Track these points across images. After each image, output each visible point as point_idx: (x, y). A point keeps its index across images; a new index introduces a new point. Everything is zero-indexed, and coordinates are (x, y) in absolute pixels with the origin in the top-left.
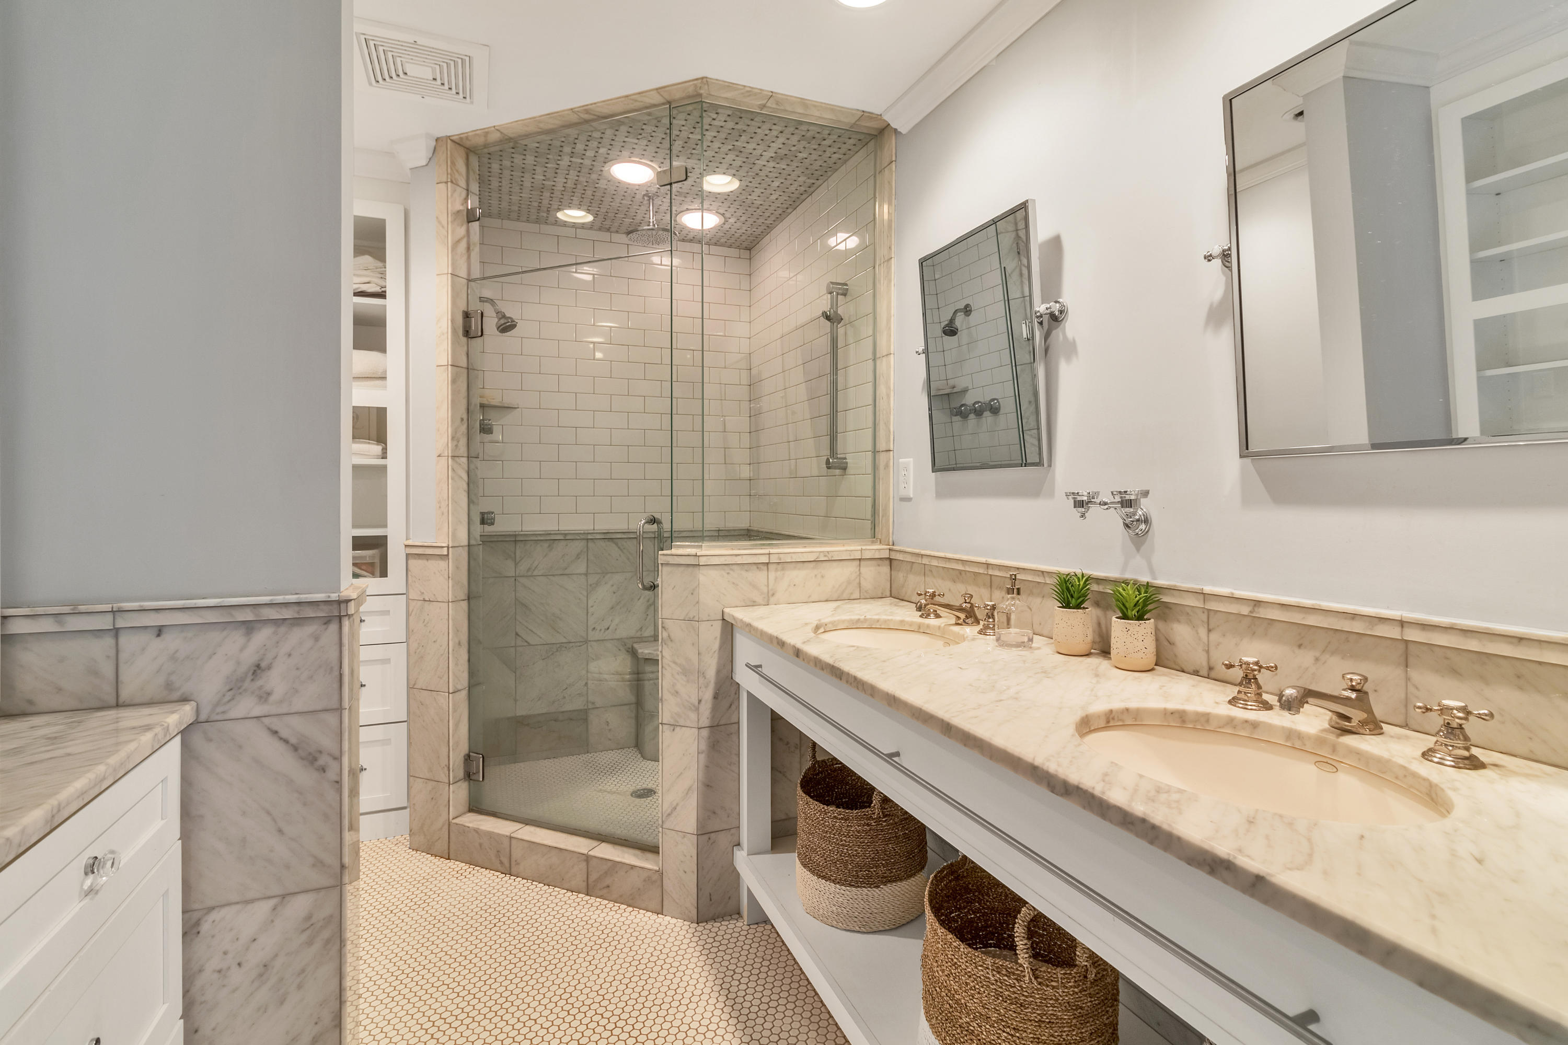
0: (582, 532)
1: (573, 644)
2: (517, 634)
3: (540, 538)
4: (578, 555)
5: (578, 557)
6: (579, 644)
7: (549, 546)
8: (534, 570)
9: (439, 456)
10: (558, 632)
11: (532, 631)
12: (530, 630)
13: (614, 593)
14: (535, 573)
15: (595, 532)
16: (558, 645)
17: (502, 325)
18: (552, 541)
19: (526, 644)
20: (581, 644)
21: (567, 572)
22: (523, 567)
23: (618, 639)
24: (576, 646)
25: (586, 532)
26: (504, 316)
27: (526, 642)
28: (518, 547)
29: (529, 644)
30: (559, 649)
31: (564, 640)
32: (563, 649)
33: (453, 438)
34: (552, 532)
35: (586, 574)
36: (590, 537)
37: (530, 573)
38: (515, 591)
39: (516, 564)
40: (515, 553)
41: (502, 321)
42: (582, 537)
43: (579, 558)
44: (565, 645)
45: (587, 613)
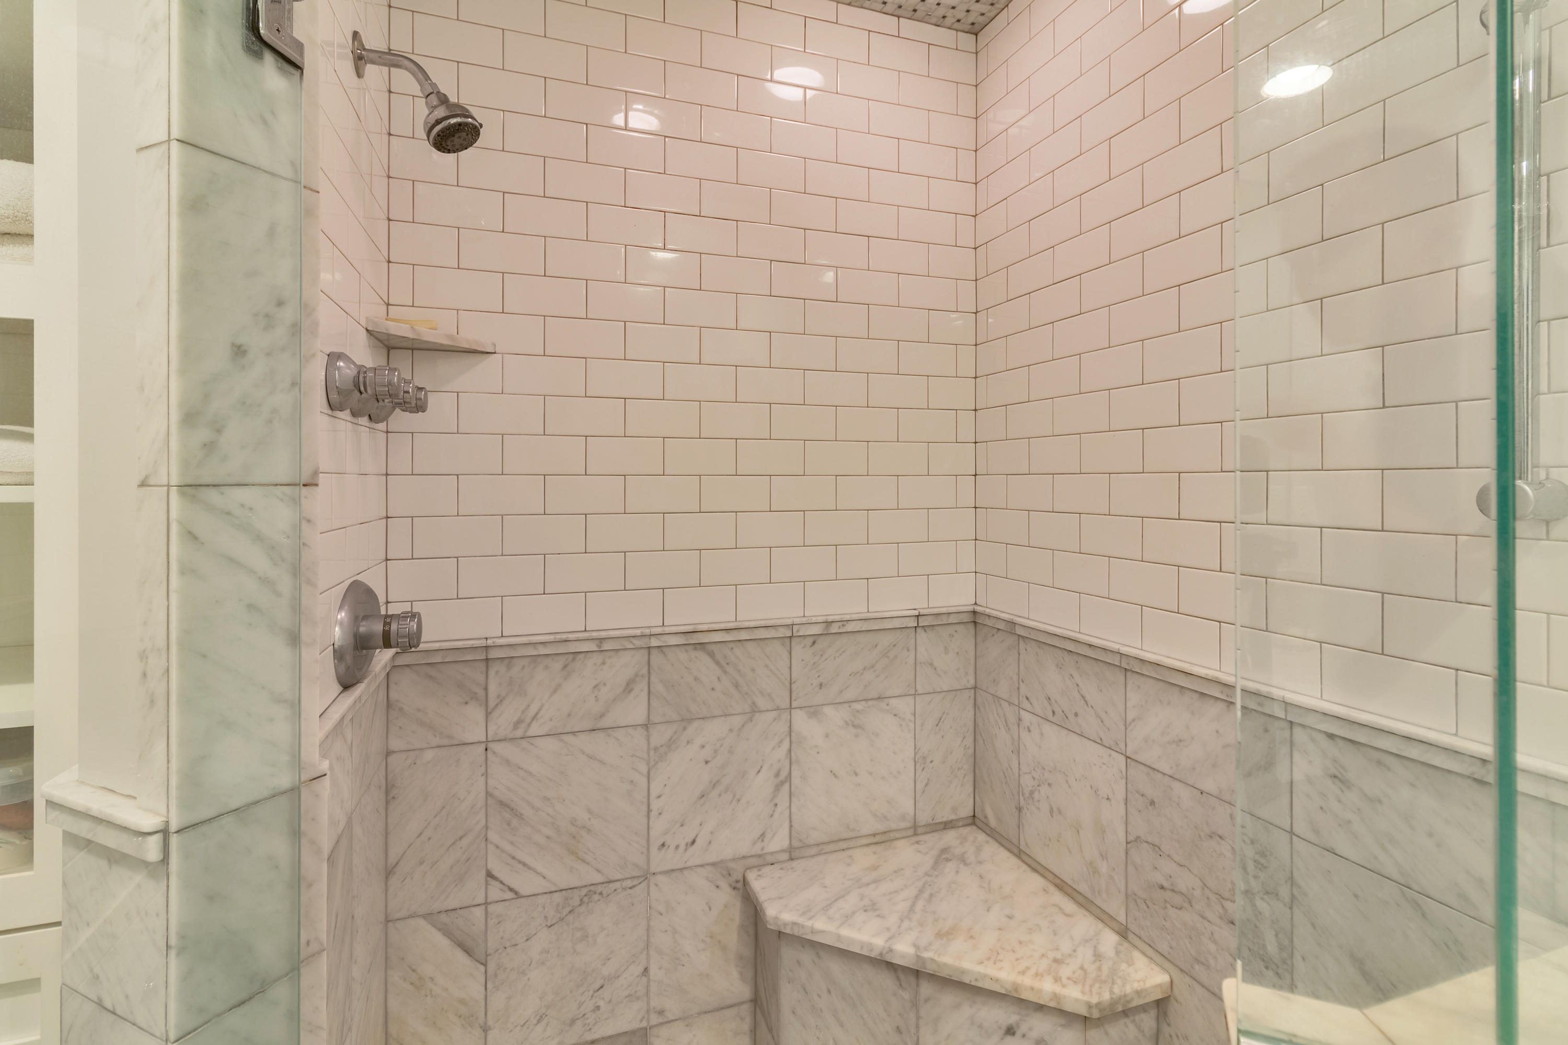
0: (638, 632)
1: (617, 885)
2: (490, 875)
3: (543, 651)
4: (628, 684)
5: (629, 687)
6: (629, 883)
7: (565, 666)
8: (529, 725)
9: (143, 484)
10: (584, 861)
11: (524, 865)
12: (520, 862)
13: (707, 762)
14: (534, 730)
15: (667, 630)
16: (584, 891)
17: (438, 122)
18: (571, 657)
19: (510, 895)
20: (635, 882)
21: (606, 722)
22: (503, 721)
23: (714, 864)
24: (624, 889)
25: (647, 631)
26: (444, 100)
27: (511, 889)
28: (492, 673)
29: (518, 895)
30: (586, 899)
31: (598, 878)
32: (596, 897)
33: (190, 418)
34: (571, 636)
35: (646, 726)
36: (654, 642)
37: (519, 733)
38: (486, 774)
39: (488, 715)
40: (486, 689)
41: (441, 112)
42: (638, 643)
43: (630, 691)
44: (599, 889)
45: (649, 811)
